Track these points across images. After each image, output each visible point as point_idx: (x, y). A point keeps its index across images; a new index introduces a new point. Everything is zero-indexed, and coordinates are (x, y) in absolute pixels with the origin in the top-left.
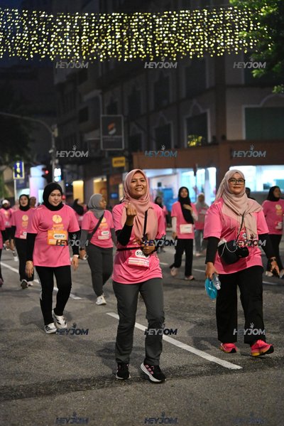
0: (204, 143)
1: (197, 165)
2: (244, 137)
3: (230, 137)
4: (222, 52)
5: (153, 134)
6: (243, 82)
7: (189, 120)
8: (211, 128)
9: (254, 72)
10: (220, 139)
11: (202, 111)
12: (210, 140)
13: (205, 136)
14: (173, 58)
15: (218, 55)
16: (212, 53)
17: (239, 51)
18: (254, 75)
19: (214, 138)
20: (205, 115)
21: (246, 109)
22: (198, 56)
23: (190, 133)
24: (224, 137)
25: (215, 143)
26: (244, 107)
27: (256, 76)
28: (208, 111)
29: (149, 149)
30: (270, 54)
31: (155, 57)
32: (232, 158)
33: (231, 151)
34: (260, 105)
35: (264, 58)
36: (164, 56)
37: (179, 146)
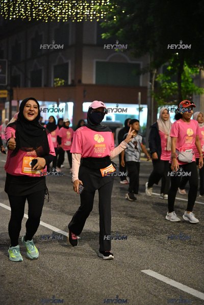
0: (66, 84)
1: (59, 100)
2: (94, 82)
3: (85, 81)
4: (81, 19)
5: (29, 76)
6: (95, 43)
7: (55, 67)
8: (71, 74)
9: (103, 35)
10: (77, 82)
11: (65, 61)
12: (70, 83)
13: (66, 79)
14: (45, 20)
15: (78, 21)
16: (74, 19)
17: (92, 19)
18: (103, 37)
19: (73, 81)
20: (67, 65)
21: (97, 63)
22: (64, 21)
23: (56, 77)
24: (80, 81)
25: (73, 85)
26: (95, 61)
27: (104, 38)
28: (70, 62)
29: (25, 86)
30: (115, 23)
31: (32, 19)
32: (84, 96)
33: (84, 91)
34: (107, 60)
35: (111, 26)
36: (39, 19)
37: (47, 85)
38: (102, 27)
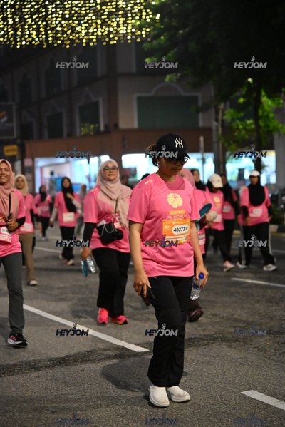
0: (97, 132)
2: (136, 125)
3: (123, 124)
4: (115, 40)
5: (45, 123)
6: (134, 71)
7: (81, 109)
8: (104, 116)
9: (147, 60)
10: (113, 127)
11: (94, 100)
12: (102, 128)
14: (66, 45)
15: (111, 43)
16: (105, 41)
17: (131, 39)
19: (106, 126)
20: (97, 104)
21: (139, 99)
22: (91, 44)
24: (116, 126)
25: (107, 131)
26: (135, 95)
28: (100, 100)
29: (41, 137)
30: (162, 42)
31: (48, 44)
32: (124, 146)
33: (123, 139)
34: (152, 94)
35: (157, 47)
36: (58, 43)
37: (71, 134)
38: (146, 49)
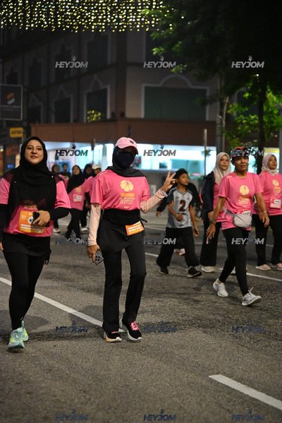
0: (104, 119)
1: (94, 140)
2: (142, 116)
3: (129, 114)
4: (123, 28)
5: (53, 108)
6: (144, 60)
7: (89, 95)
8: (111, 104)
9: (154, 50)
10: (119, 115)
11: (102, 87)
12: (109, 116)
13: (104, 112)
14: (75, 30)
15: (120, 30)
16: (114, 29)
17: (140, 28)
18: (154, 53)
19: (113, 114)
20: (105, 90)
21: (147, 89)
22: (100, 31)
23: (89, 108)
24: (123, 114)
25: (113, 119)
26: (144, 85)
27: (156, 54)
28: (109, 88)
29: (48, 121)
30: (171, 33)
31: (57, 28)
32: (130, 135)
33: (129, 128)
34: (160, 85)
35: (165, 37)
36: (66, 28)
37: (78, 120)
38: (154, 39)
